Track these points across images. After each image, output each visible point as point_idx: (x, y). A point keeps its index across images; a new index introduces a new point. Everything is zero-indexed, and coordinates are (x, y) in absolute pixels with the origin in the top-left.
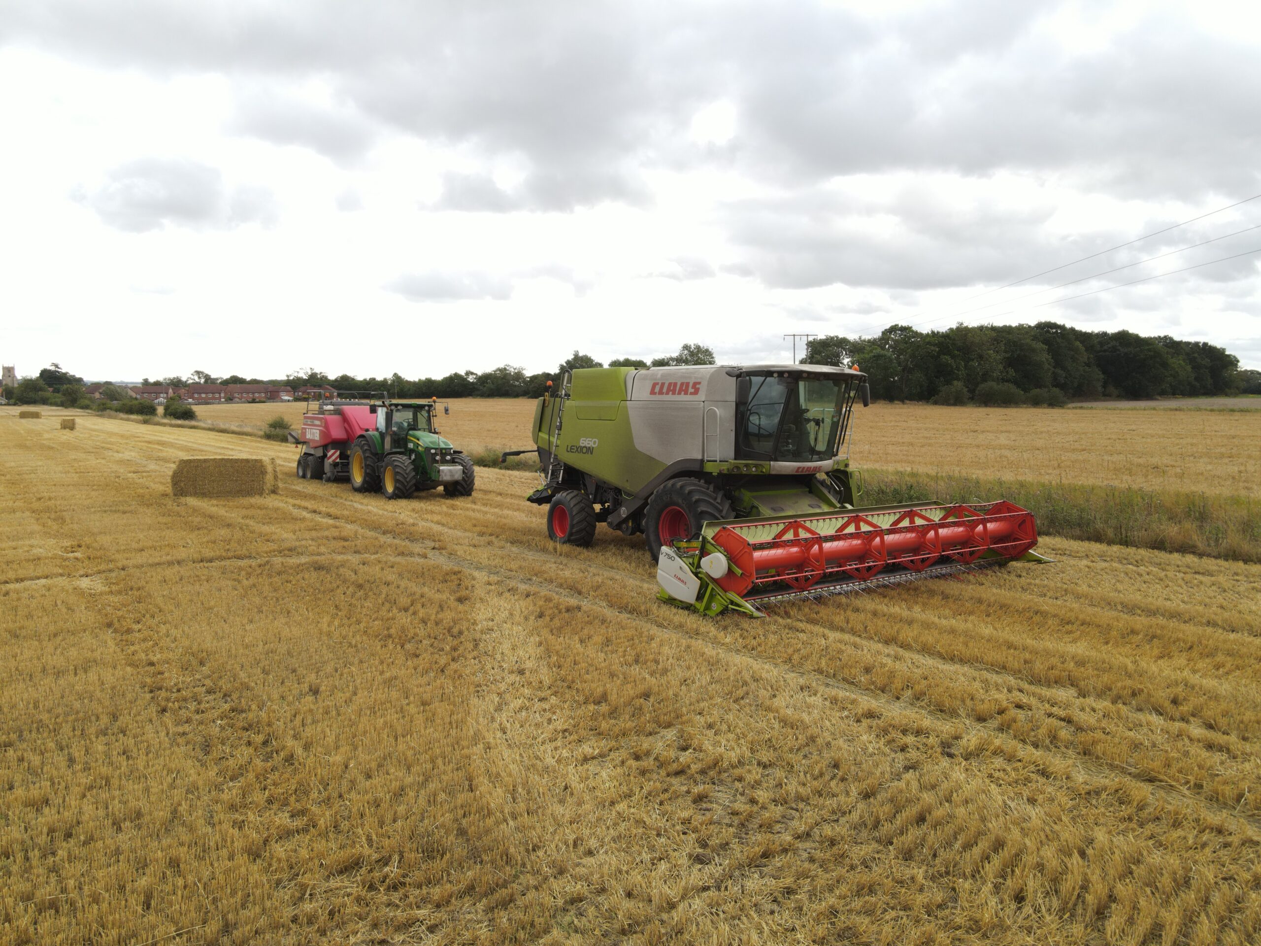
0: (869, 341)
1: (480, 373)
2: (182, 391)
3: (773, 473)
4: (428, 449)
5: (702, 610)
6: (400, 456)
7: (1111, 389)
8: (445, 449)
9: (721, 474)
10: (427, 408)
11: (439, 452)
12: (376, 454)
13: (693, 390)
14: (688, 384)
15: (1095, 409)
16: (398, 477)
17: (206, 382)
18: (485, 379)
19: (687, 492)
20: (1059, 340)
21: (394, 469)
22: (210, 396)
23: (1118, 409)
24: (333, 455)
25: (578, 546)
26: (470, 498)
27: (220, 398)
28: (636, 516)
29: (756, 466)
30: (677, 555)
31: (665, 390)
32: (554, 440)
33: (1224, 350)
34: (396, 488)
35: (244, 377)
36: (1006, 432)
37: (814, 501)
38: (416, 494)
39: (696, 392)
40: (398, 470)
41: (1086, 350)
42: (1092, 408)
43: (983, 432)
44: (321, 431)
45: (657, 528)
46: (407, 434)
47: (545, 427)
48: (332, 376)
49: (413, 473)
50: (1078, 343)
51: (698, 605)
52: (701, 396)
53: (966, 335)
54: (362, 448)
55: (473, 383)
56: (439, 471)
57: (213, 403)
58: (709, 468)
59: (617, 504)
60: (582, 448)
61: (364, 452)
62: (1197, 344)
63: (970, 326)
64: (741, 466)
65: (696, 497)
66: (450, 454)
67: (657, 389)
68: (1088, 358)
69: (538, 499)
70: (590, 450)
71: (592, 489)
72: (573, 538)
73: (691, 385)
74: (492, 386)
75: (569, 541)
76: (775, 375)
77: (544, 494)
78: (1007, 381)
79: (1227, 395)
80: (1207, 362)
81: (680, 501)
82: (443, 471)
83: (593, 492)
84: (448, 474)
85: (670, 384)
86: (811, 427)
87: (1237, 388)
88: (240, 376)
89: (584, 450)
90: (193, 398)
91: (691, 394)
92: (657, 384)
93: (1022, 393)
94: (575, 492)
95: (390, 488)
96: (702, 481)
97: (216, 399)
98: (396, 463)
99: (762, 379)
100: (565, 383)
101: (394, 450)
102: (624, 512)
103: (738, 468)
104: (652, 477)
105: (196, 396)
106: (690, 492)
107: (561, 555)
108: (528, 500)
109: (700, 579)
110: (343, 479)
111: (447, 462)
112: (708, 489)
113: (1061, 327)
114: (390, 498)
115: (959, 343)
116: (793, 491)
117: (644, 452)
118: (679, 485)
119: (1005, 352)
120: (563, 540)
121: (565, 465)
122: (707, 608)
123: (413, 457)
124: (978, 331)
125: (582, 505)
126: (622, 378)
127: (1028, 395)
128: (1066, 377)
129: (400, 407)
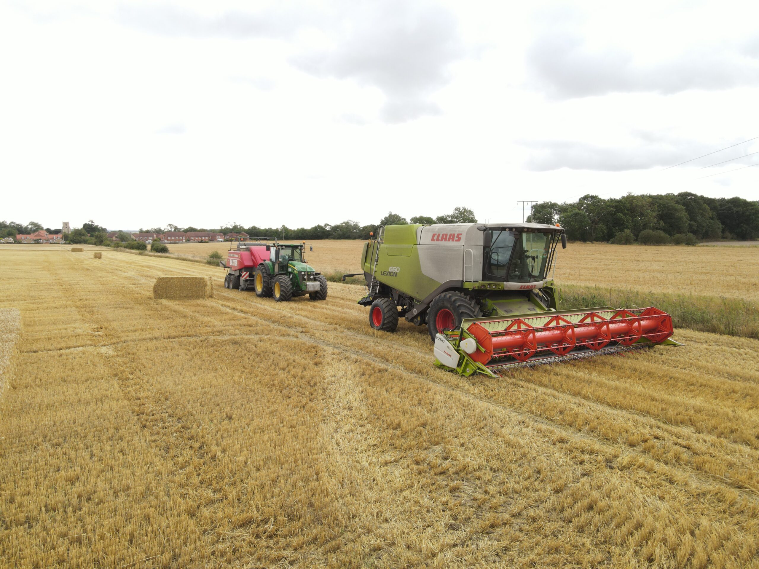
0: (570, 205)
1: (333, 225)
2: (161, 236)
3: (506, 289)
4: (300, 272)
5: (460, 372)
6: (282, 276)
7: (727, 234)
8: (310, 272)
9: (473, 290)
10: (299, 247)
11: (306, 273)
12: (269, 275)
13: (457, 239)
14: (454, 235)
15: (717, 247)
16: (282, 289)
17: (175, 230)
18: (335, 229)
19: (453, 300)
20: (693, 204)
21: (280, 284)
22: (177, 238)
23: (731, 247)
24: (245, 275)
25: (387, 331)
26: (325, 301)
27: (182, 240)
28: (423, 314)
29: (495, 285)
30: (446, 339)
31: (440, 238)
32: (373, 267)
34: (281, 295)
35: (196, 228)
36: (657, 261)
37: (531, 306)
38: (293, 298)
39: (459, 239)
40: (282, 284)
41: (711, 209)
42: (714, 246)
43: (643, 261)
44: (239, 262)
45: (435, 321)
46: (288, 263)
47: (369, 260)
48: (246, 227)
49: (291, 286)
50: (705, 205)
51: (458, 369)
52: (462, 242)
53: (632, 200)
54: (261, 271)
55: (329, 231)
56: (306, 285)
57: (179, 243)
58: (467, 286)
59: (411, 306)
60: (390, 273)
61: (263, 273)
63: (636, 195)
64: (486, 285)
65: (458, 303)
66: (313, 275)
67: (435, 238)
68: (712, 214)
69: (364, 303)
70: (395, 274)
71: (396, 297)
72: (384, 327)
73: (456, 235)
74: (341, 233)
75: (382, 328)
76: (507, 230)
77: (368, 300)
78: (659, 229)
81: (449, 306)
82: (309, 285)
83: (397, 299)
84: (312, 287)
85: (443, 235)
86: (529, 261)
89: (392, 274)
90: (168, 240)
91: (456, 241)
92: (436, 234)
93: (669, 236)
94: (386, 299)
95: (277, 295)
96: (463, 294)
97: (180, 240)
98: (281, 280)
100: (380, 234)
101: (280, 272)
102: (415, 311)
103: (484, 286)
104: (431, 292)
105: (169, 238)
106: (455, 300)
107: (377, 337)
108: (359, 303)
109: (460, 354)
110: (250, 289)
111: (311, 280)
112: (466, 298)
113: (695, 195)
114: (278, 301)
115: (628, 206)
116: (519, 300)
117: (427, 275)
118: (448, 296)
119: (658, 211)
120: (378, 328)
121: (380, 283)
122: (464, 371)
123: (291, 276)
124: (641, 198)
125: (390, 307)
126: (415, 231)
127: (672, 238)
128: (698, 227)
129: (284, 247)
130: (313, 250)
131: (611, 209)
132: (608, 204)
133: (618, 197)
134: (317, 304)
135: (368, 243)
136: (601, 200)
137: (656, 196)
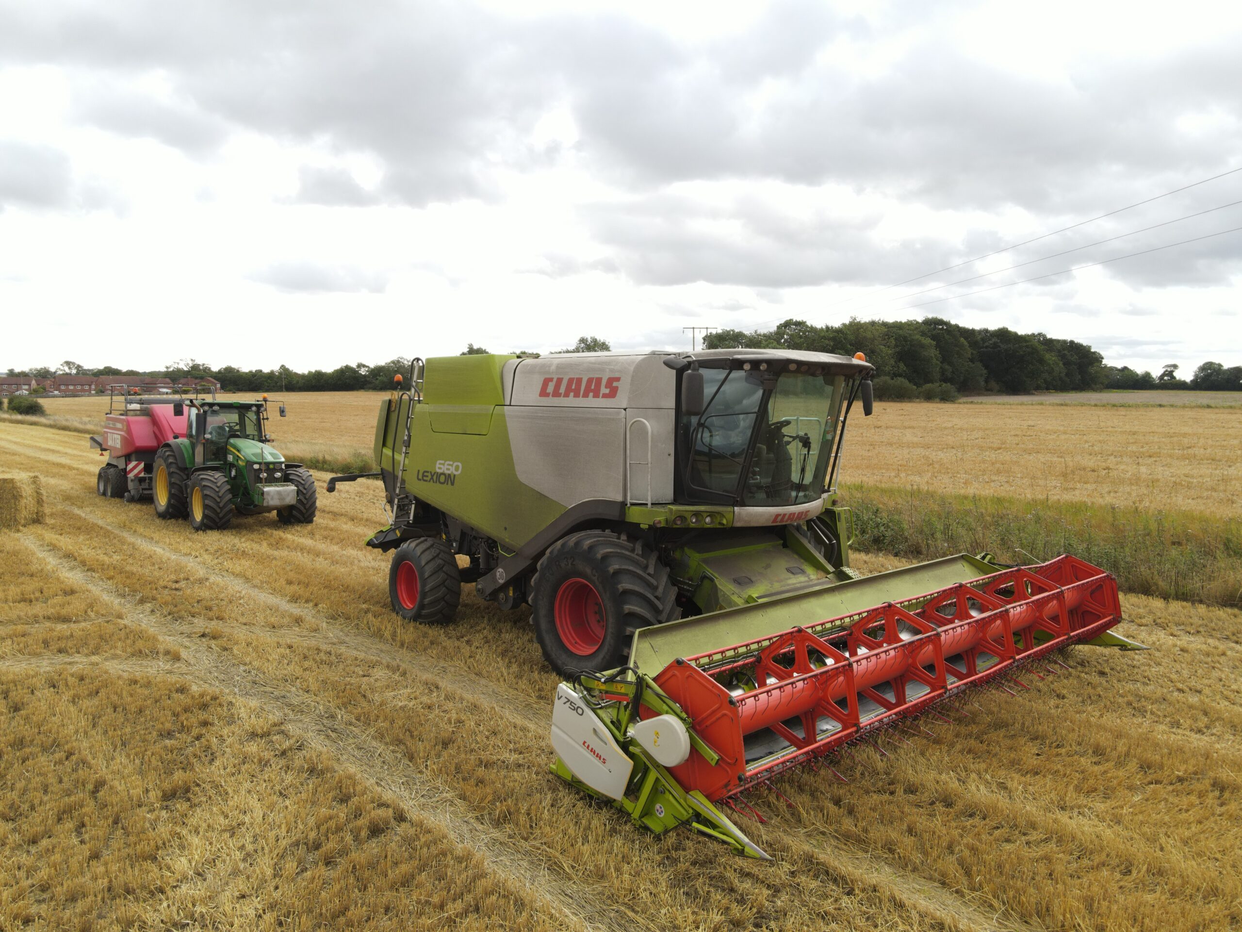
0: (765, 335)
2: (48, 382)
3: (738, 524)
4: (250, 464)
5: (636, 815)
6: (211, 473)
7: (993, 384)
8: (274, 463)
9: (652, 528)
10: (254, 409)
11: (263, 467)
12: (184, 469)
13: (607, 391)
14: (599, 380)
15: (985, 404)
16: (207, 502)
17: (78, 373)
19: (599, 556)
20: (947, 337)
21: (202, 491)
22: (79, 387)
23: (1008, 404)
24: (135, 469)
25: (431, 623)
26: (309, 527)
27: (90, 390)
28: (519, 581)
29: (711, 515)
30: (588, 703)
31: (562, 390)
32: (400, 457)
33: (1090, 347)
34: (205, 516)
35: (119, 368)
36: (910, 427)
37: (794, 562)
38: (234, 521)
39: (613, 393)
40: (206, 492)
41: (970, 346)
42: (981, 403)
43: (887, 427)
44: (123, 438)
45: (551, 610)
46: (227, 443)
47: (390, 442)
49: (230, 496)
50: (962, 340)
51: (629, 805)
52: (622, 400)
53: (858, 329)
54: (165, 460)
56: (263, 494)
57: (82, 396)
58: (635, 515)
59: (492, 562)
60: (439, 475)
61: (169, 466)
62: (1065, 342)
63: (862, 322)
64: (688, 515)
65: (614, 566)
66: (281, 470)
67: (550, 388)
68: (972, 354)
69: (382, 543)
70: (450, 479)
71: (456, 534)
72: (424, 612)
73: (604, 382)
75: (417, 617)
76: (747, 367)
77: (391, 537)
78: (900, 375)
79: (1094, 390)
80: (1075, 358)
81: (588, 571)
82: (268, 493)
83: (458, 537)
84: (276, 497)
85: (571, 381)
86: (794, 450)
87: (1102, 383)
88: (115, 366)
89: (442, 479)
90: (60, 391)
91: (605, 396)
92: (551, 380)
93: (915, 387)
94: (430, 541)
95: (198, 515)
96: (624, 537)
97: (86, 391)
98: (204, 483)
99: (721, 374)
100: (415, 378)
101: (210, 464)
102: (501, 575)
103: (682, 518)
104: (544, 527)
105: (63, 387)
106: (605, 557)
107: (402, 645)
108: (369, 544)
109: (631, 756)
110: (147, 499)
111: (277, 480)
112: (633, 551)
113: (947, 324)
114: (197, 529)
115: (851, 337)
116: (761, 546)
117: (532, 485)
118: (587, 543)
119: (896, 346)
120: (410, 614)
121: (416, 498)
122: (647, 812)
123: (233, 473)
124: (870, 326)
125: (440, 561)
126: (498, 370)
127: (920, 389)
128: (953, 372)
129: (216, 408)
130: (287, 413)
131: (827, 342)
132: (823, 334)
133: (836, 323)
134: (289, 536)
135: (390, 401)
136: (813, 329)
137: (893, 323)
